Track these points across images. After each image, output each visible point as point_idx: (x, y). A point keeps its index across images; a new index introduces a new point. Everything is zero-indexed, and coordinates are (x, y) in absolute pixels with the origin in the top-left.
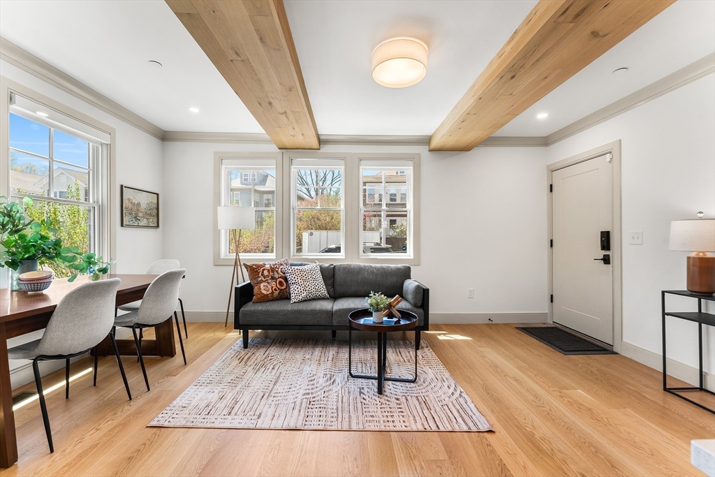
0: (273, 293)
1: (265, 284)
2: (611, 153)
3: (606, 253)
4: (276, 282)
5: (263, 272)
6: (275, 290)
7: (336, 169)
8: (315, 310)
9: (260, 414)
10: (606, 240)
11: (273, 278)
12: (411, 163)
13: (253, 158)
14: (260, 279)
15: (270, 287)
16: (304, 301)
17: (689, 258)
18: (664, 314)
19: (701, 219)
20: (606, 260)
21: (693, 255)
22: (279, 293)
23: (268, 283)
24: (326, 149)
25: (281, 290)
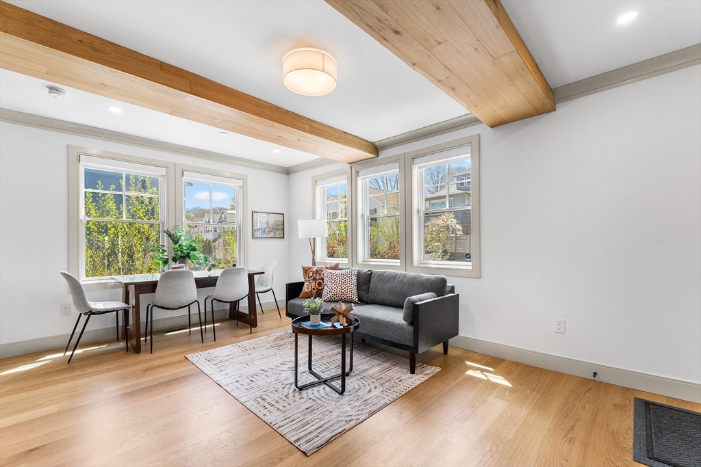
0: (311, 291)
1: (307, 283)
4: (315, 283)
5: (309, 274)
6: (314, 289)
7: (385, 174)
11: (314, 279)
12: (469, 148)
15: (310, 286)
16: (329, 301)
22: (317, 292)
23: (309, 283)
24: (384, 154)
25: (319, 290)
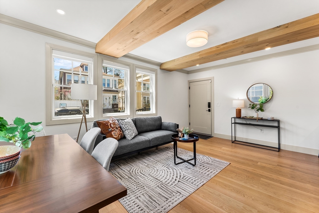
1: (115, 132)
2: (211, 80)
3: (209, 108)
4: (118, 130)
5: (111, 126)
8: (144, 141)
9: (177, 191)
10: (209, 105)
12: (154, 73)
13: (73, 53)
14: (110, 130)
17: (236, 109)
18: (232, 123)
19: (238, 100)
20: (209, 111)
21: (237, 108)
22: (121, 136)
23: (116, 131)
25: (121, 134)
